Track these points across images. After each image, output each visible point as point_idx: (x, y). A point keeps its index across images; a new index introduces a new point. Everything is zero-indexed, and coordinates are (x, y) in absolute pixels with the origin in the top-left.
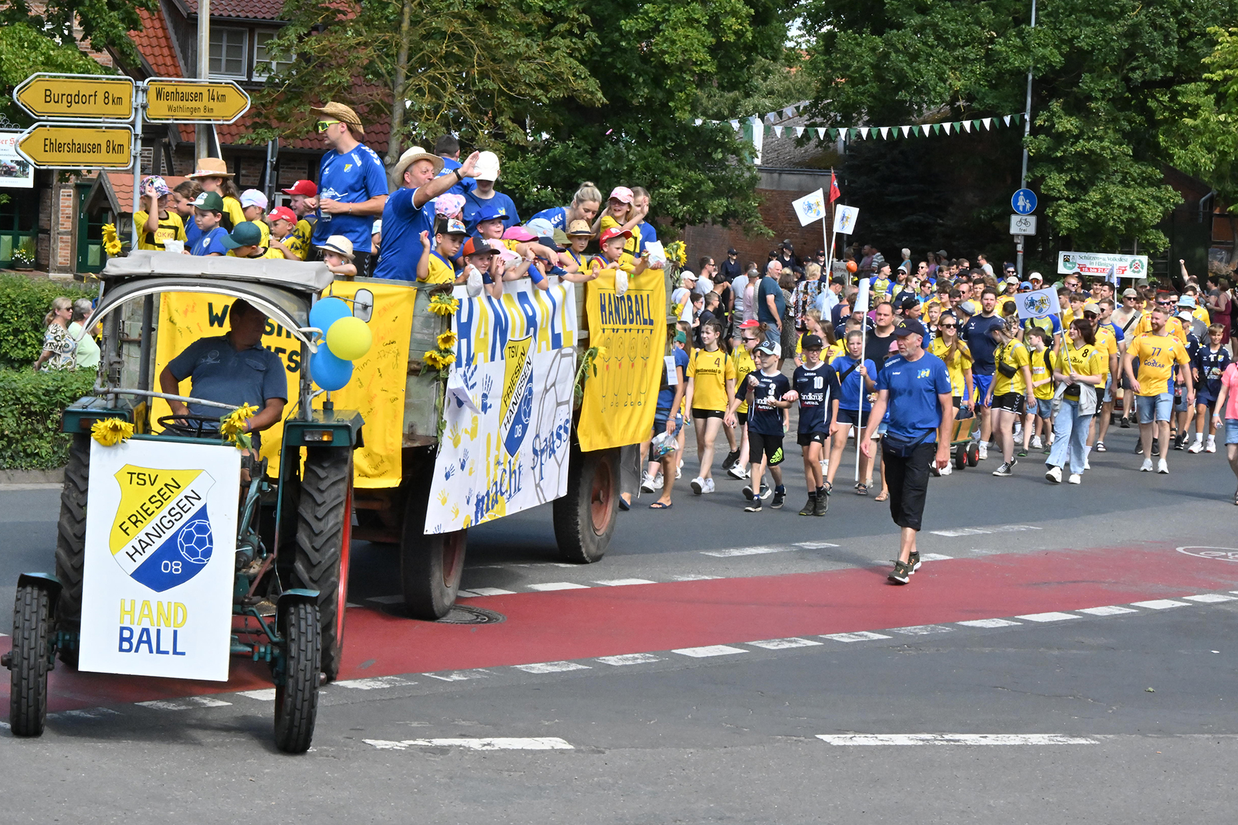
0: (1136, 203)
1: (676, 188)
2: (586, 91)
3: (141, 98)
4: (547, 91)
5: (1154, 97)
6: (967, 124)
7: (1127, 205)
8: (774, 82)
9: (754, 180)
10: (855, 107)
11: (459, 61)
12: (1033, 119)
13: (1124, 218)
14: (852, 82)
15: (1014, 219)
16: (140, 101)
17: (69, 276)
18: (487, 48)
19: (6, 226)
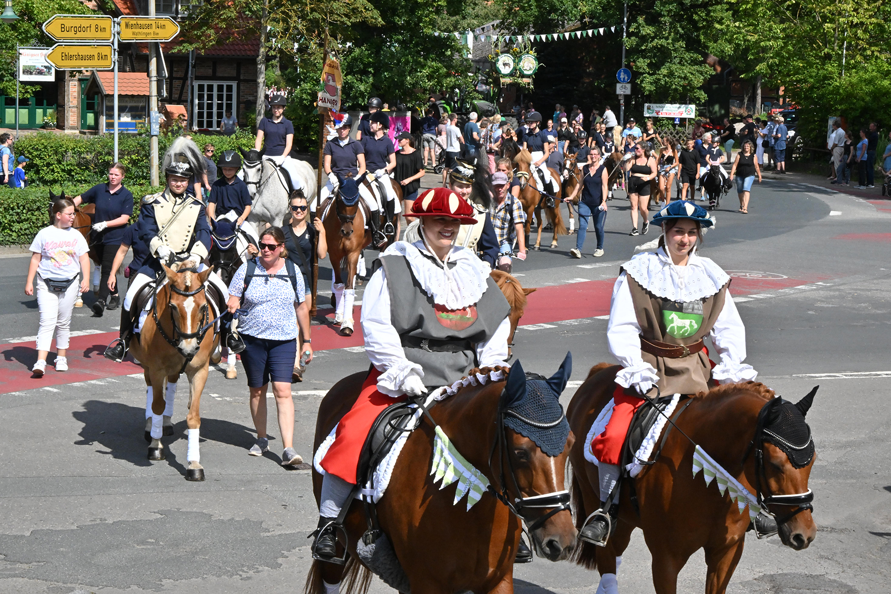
0: (688, 75)
1: (426, 71)
2: (372, 17)
3: (117, 28)
4: (350, 18)
5: (696, 13)
6: (590, 32)
7: (683, 76)
8: (479, 10)
10: (526, 23)
12: (628, 28)
13: (681, 83)
14: (522, 8)
15: (618, 86)
16: (116, 29)
17: (77, 132)
19: (39, 104)
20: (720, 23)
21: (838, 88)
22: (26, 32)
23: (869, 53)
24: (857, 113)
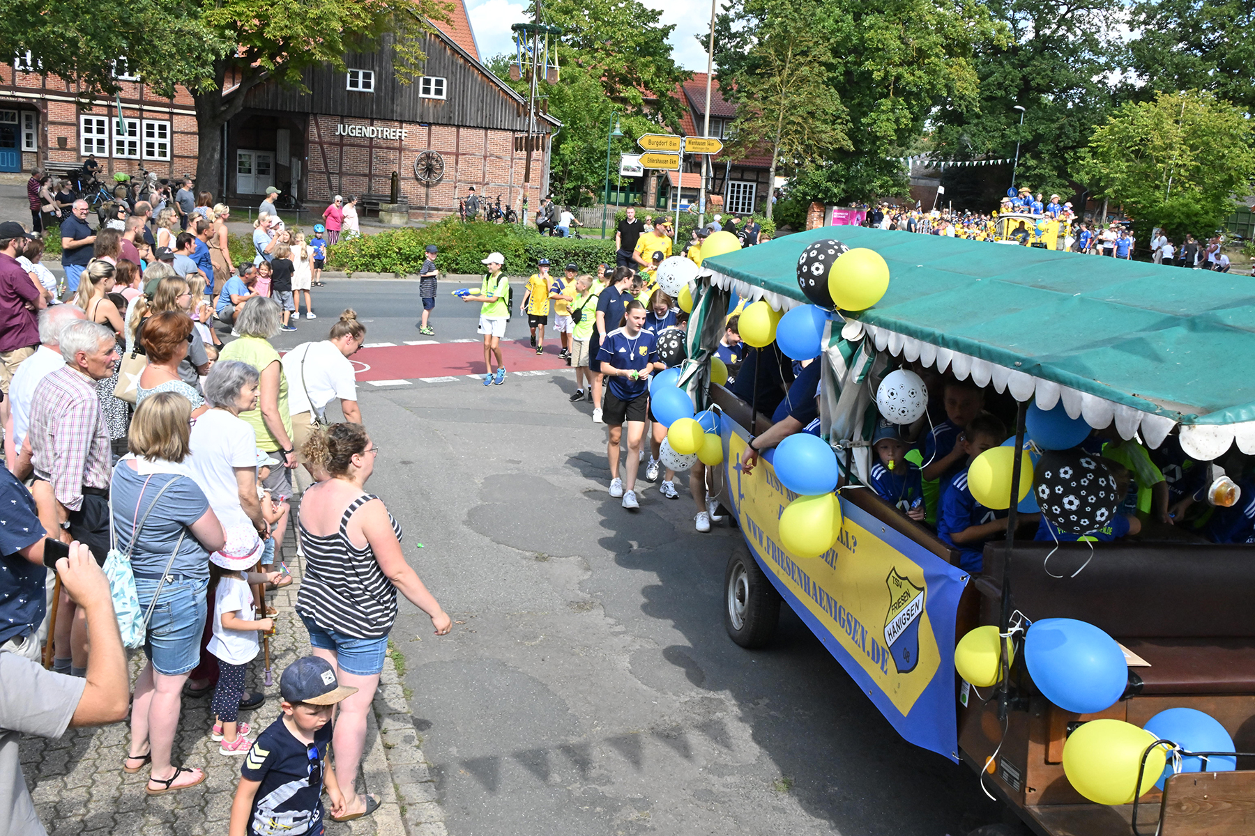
1: (878, 183)
2: (847, 145)
3: (683, 144)
4: (832, 145)
5: (1067, 153)
6: (991, 162)
8: (918, 144)
9: (908, 181)
10: (949, 154)
11: (800, 132)
12: (1019, 160)
14: (948, 144)
17: (654, 209)
18: (811, 128)
19: (632, 190)
20: (1083, 160)
21: (1162, 209)
22: (627, 144)
23: (1187, 185)
24: (1174, 227)
